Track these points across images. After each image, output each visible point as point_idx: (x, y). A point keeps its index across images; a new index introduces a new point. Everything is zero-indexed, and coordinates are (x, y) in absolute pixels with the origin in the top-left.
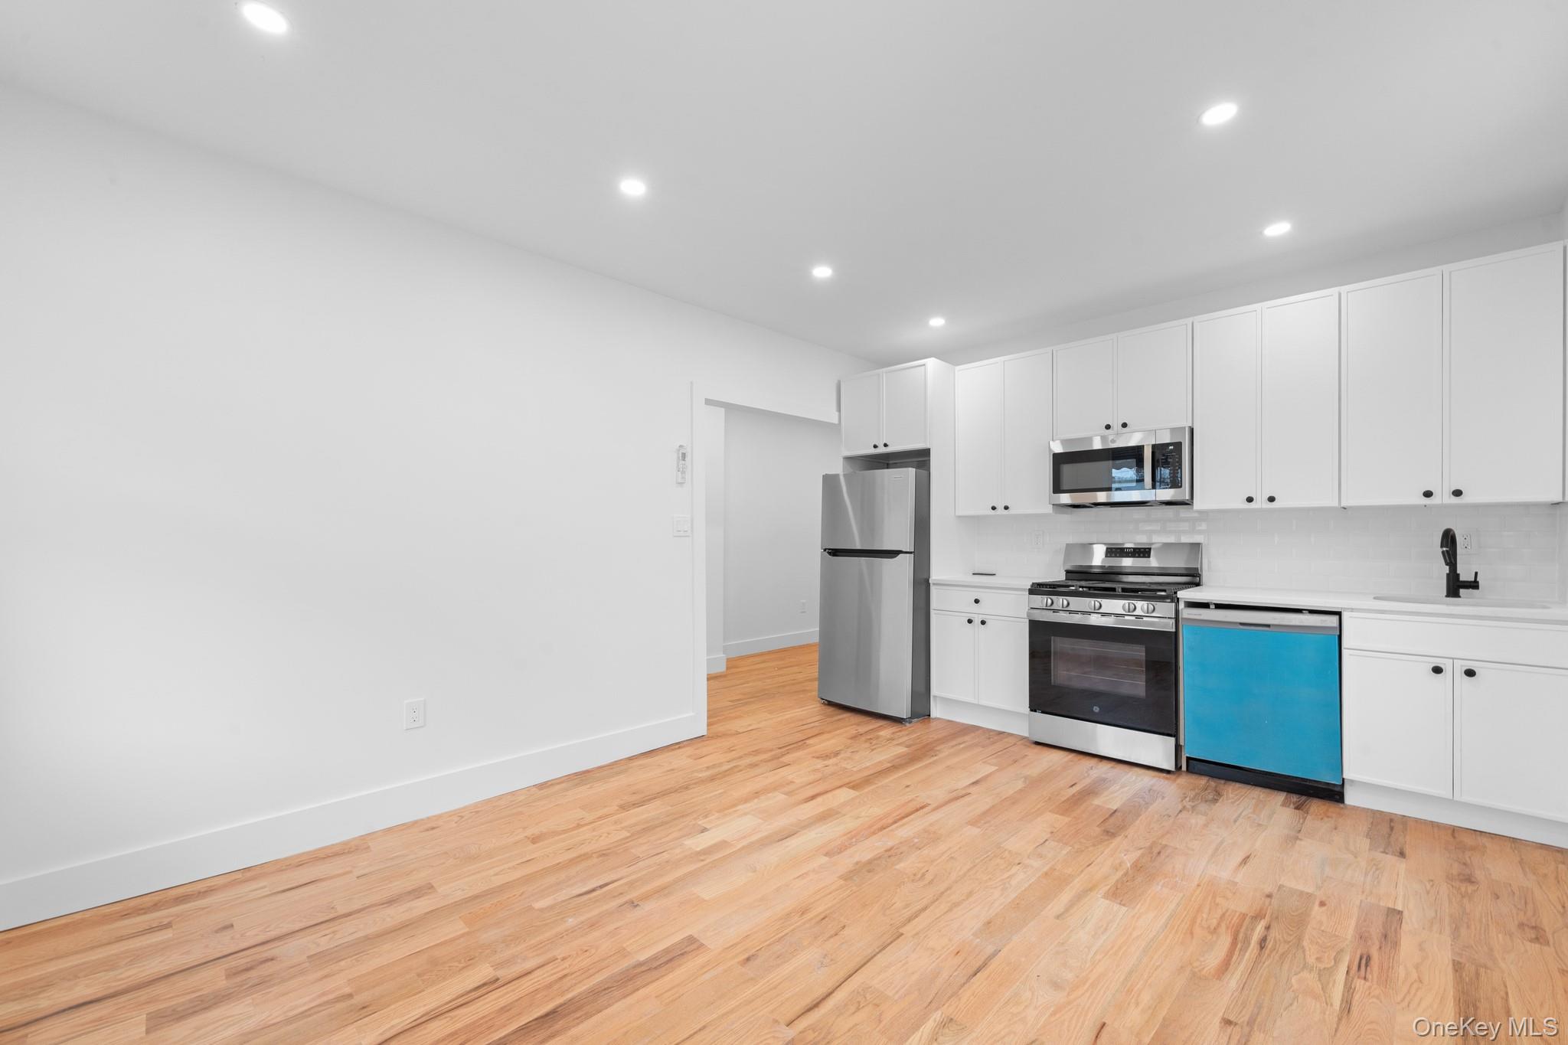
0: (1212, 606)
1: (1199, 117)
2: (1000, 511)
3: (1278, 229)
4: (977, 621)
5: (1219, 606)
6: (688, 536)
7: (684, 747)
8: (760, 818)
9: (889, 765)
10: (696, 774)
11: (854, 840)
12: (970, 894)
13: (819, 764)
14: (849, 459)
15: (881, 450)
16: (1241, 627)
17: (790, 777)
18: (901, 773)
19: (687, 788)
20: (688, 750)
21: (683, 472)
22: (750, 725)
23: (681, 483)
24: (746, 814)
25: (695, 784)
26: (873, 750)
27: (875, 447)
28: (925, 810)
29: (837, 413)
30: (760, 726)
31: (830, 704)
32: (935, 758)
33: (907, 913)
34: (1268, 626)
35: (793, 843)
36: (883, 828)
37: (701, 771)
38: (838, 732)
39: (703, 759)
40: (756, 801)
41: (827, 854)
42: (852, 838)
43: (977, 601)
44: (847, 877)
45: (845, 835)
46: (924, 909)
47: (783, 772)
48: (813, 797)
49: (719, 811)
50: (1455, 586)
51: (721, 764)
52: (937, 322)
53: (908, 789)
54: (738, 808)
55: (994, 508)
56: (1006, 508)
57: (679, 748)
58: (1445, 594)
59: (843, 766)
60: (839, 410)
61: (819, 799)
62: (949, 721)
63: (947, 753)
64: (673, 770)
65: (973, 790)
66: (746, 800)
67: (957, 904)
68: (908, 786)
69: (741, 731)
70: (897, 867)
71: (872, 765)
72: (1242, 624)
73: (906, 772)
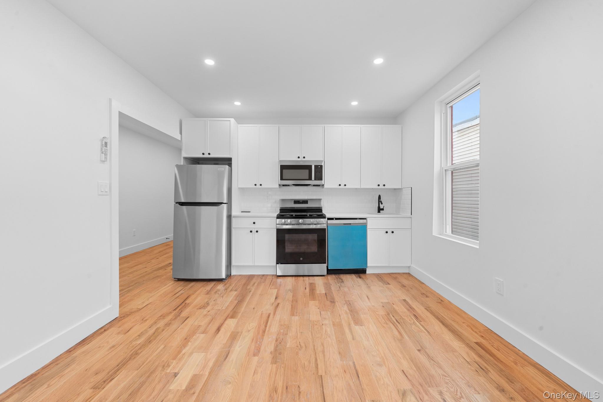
0: (334, 219)
1: (373, 61)
2: (258, 186)
3: (355, 103)
4: (254, 231)
5: (336, 219)
6: (108, 195)
7: (108, 329)
8: (203, 352)
9: (236, 302)
10: (134, 343)
11: (258, 343)
12: (323, 345)
13: (205, 311)
14: (186, 158)
15: (206, 156)
16: (344, 225)
17: (196, 323)
18: (245, 304)
19: (136, 354)
20: (113, 330)
21: (106, 155)
22: (143, 303)
23: (104, 161)
24: (191, 353)
25: (140, 348)
26: (222, 297)
27: (203, 154)
28: (271, 316)
29: (180, 135)
30: (151, 300)
31: (179, 280)
32: (251, 293)
33: (313, 365)
34: (350, 224)
35: (233, 356)
36: (264, 331)
37: (135, 339)
38: (197, 293)
39: (130, 332)
40: (190, 343)
41: (254, 355)
42: (257, 342)
43: (254, 223)
44: (274, 361)
45: (252, 342)
46: (316, 360)
47: (190, 322)
48: (218, 330)
49: (174, 359)
50: (380, 210)
51: (146, 331)
52: (237, 103)
53: (255, 310)
54: (184, 351)
55: (255, 185)
56: (261, 185)
57: (105, 330)
58: (377, 212)
59: (217, 308)
60: (181, 133)
61: (222, 329)
62: (240, 275)
63: (254, 289)
64: (113, 346)
65: (278, 301)
66: (184, 345)
67: (323, 352)
68: (254, 308)
69: (140, 307)
70: (287, 346)
71: (229, 303)
72: (344, 224)
73: (247, 302)
